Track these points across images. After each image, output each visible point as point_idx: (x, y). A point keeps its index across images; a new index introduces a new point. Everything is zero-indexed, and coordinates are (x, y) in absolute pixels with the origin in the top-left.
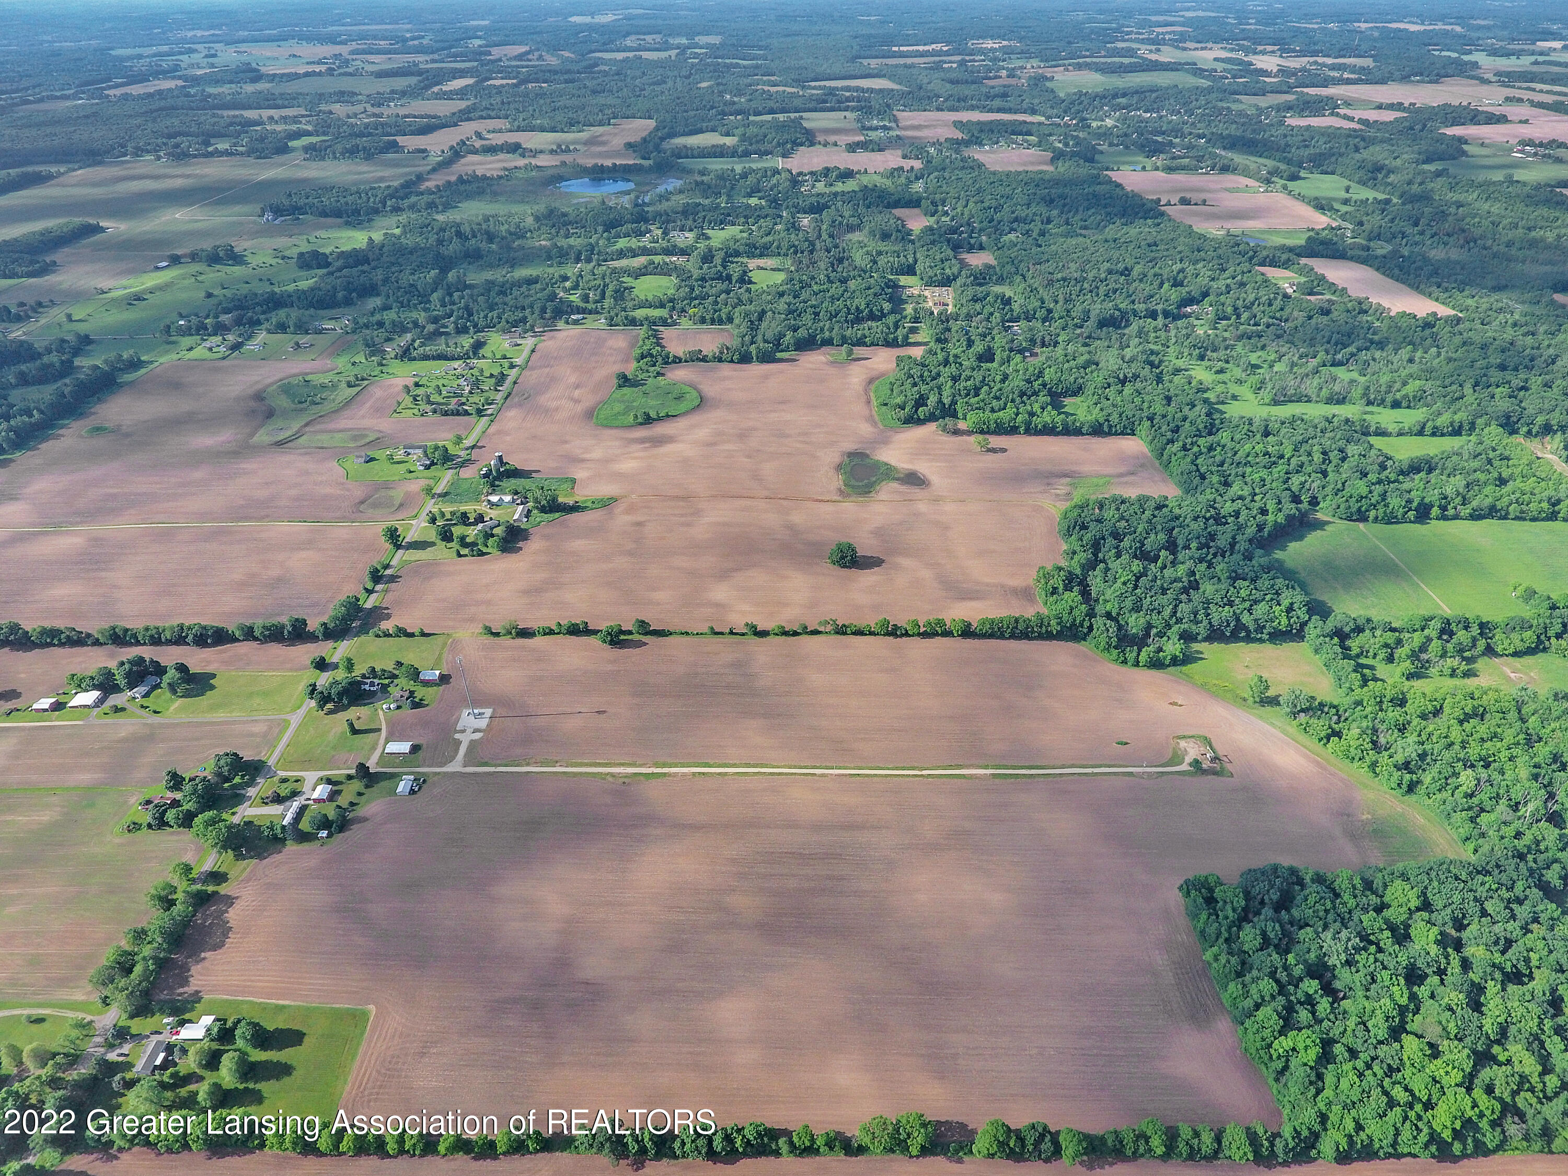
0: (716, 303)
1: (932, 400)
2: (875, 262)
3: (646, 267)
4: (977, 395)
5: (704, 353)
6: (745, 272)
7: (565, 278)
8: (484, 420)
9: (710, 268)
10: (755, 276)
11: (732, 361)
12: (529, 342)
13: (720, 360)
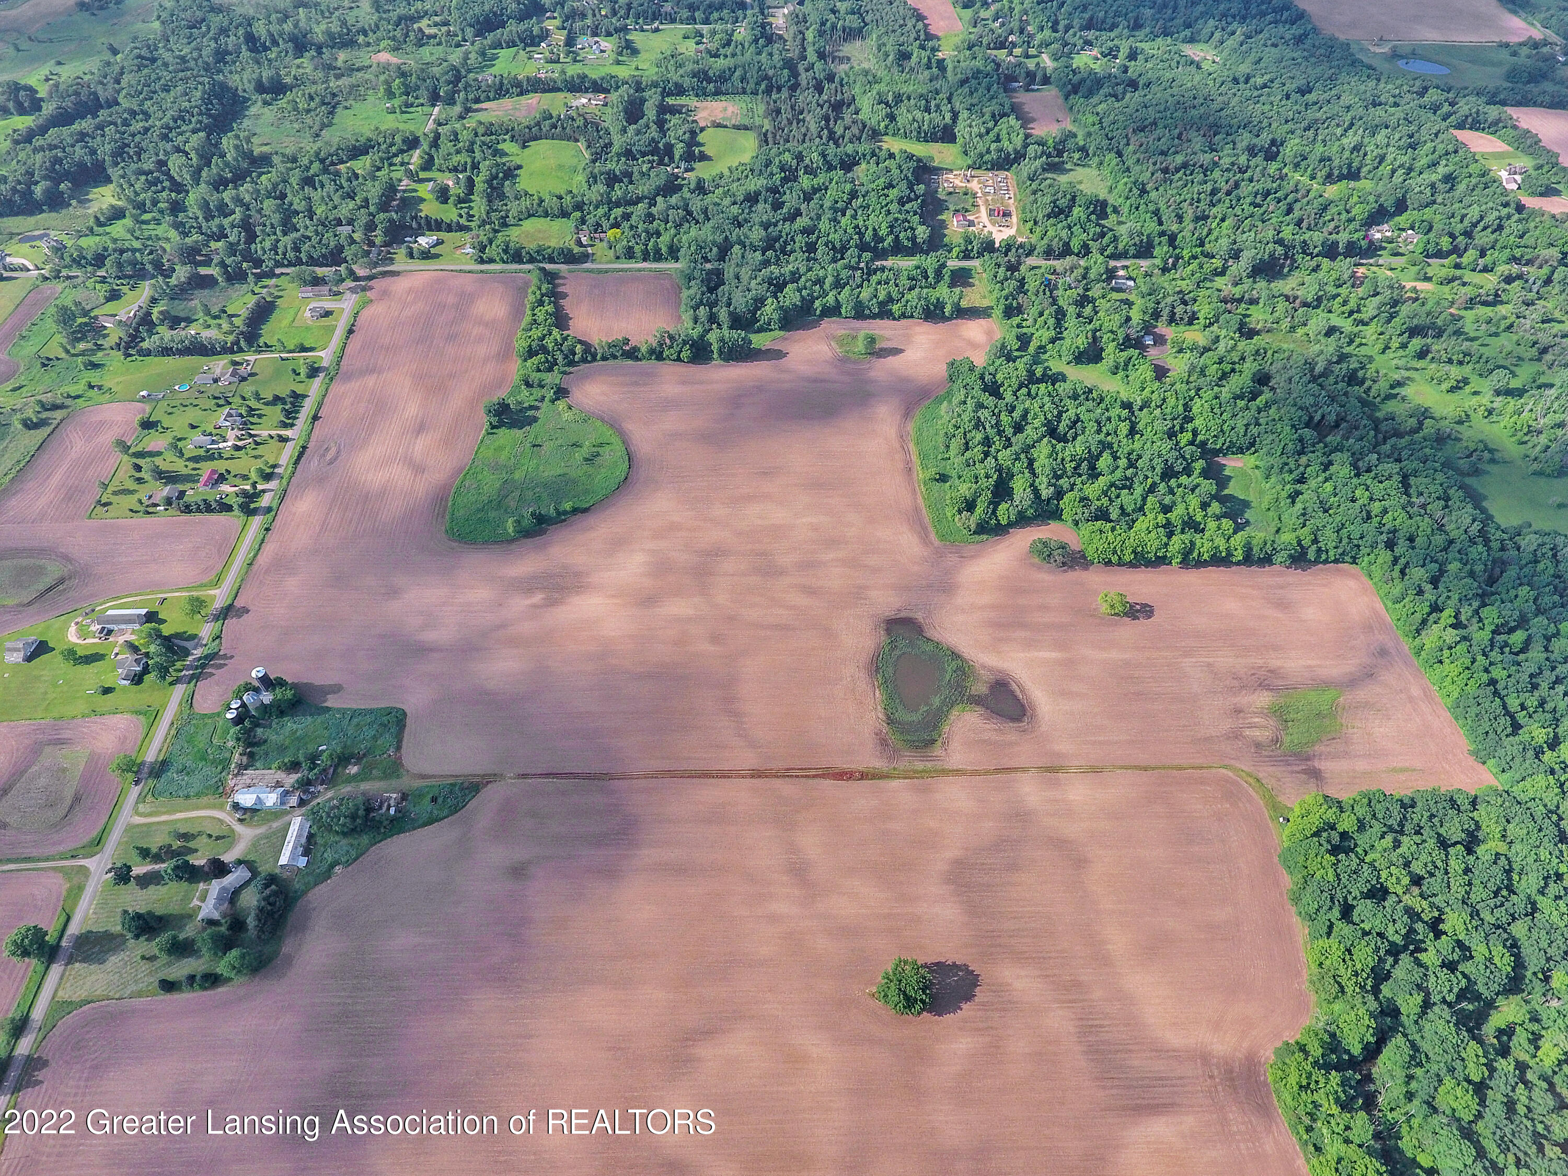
0: (650, 218)
1: (1019, 485)
2: (892, 118)
3: (538, 124)
4: (1094, 474)
5: (633, 343)
6: (693, 133)
7: (412, 143)
8: (257, 522)
9: (638, 132)
10: (710, 141)
11: (679, 359)
12: (346, 304)
13: (660, 357)
